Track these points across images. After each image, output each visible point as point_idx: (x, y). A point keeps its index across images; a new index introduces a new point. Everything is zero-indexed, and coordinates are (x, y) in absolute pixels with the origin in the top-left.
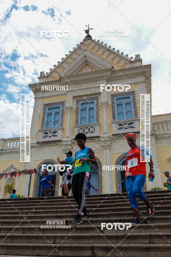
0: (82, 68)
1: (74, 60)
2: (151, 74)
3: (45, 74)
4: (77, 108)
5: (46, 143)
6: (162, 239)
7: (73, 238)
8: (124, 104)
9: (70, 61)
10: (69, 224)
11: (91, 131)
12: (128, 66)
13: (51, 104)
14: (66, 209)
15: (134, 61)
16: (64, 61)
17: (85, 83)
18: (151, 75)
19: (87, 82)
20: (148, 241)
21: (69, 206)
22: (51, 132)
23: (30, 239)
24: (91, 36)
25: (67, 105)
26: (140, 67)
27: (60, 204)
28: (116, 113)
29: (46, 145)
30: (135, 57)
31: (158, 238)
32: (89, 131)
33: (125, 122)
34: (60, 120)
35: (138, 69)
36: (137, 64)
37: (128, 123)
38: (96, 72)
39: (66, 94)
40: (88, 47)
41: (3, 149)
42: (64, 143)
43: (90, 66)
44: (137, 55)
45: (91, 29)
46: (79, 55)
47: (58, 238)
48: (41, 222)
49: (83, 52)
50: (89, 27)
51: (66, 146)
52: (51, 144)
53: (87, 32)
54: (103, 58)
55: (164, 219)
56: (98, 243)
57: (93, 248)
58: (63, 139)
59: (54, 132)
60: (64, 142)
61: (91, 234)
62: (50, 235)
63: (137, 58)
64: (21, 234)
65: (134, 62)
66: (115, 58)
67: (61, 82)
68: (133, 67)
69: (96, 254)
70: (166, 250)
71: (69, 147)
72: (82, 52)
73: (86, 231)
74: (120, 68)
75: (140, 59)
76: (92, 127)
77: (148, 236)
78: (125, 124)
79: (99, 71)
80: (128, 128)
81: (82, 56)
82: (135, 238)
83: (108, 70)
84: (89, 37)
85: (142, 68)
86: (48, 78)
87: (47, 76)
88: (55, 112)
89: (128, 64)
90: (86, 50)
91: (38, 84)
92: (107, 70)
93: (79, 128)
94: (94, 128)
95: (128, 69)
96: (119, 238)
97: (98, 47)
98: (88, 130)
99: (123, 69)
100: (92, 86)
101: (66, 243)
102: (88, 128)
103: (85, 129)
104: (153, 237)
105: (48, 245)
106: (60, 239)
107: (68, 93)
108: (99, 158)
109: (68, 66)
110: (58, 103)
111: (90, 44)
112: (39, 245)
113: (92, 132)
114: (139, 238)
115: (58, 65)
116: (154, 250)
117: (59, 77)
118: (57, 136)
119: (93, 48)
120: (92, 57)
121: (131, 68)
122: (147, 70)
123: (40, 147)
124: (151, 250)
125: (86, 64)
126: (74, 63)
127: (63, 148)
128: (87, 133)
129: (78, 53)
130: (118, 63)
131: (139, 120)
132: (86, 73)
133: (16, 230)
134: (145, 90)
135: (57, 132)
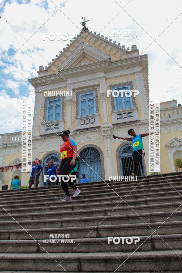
0: (81, 61)
1: (72, 53)
3: (44, 68)
4: (77, 100)
5: (49, 136)
6: (161, 217)
9: (67, 54)
10: (74, 209)
11: (91, 122)
12: (125, 57)
13: (51, 97)
16: (62, 54)
17: (84, 76)
18: (148, 65)
19: (85, 75)
20: (149, 220)
22: (53, 125)
24: (87, 28)
25: (67, 98)
26: (136, 57)
28: (115, 103)
29: (49, 137)
30: (132, 48)
31: (158, 217)
32: (90, 122)
33: (124, 111)
34: (61, 113)
35: (135, 59)
36: (134, 55)
37: (127, 112)
38: (94, 64)
39: (66, 87)
40: (85, 39)
41: (7, 143)
43: (88, 58)
44: (133, 46)
45: (88, 21)
46: (77, 48)
47: (64, 222)
49: (81, 45)
50: (85, 19)
52: (53, 136)
53: (83, 24)
54: (100, 50)
55: (163, 200)
56: (102, 224)
57: (97, 229)
59: (56, 125)
61: (95, 217)
62: (57, 219)
63: (134, 49)
64: (30, 220)
65: (130, 52)
66: (112, 49)
67: (60, 75)
68: (129, 57)
69: (101, 235)
70: (166, 227)
72: (79, 44)
73: (91, 215)
74: (117, 60)
75: (136, 49)
76: (93, 118)
77: (149, 216)
78: (124, 113)
79: (97, 63)
80: (127, 117)
81: (80, 48)
82: (137, 218)
83: (106, 61)
84: (85, 29)
85: (139, 59)
86: (47, 72)
87: (47, 70)
88: (55, 106)
89: (125, 54)
90: (83, 42)
91: (38, 78)
92: (104, 61)
93: (80, 120)
94: (94, 119)
95: (125, 60)
96: (122, 219)
97: (95, 39)
98: (89, 121)
99: (121, 60)
100: (91, 78)
101: (72, 226)
102: (89, 119)
103: (86, 120)
104: (154, 216)
105: (55, 229)
106: (68, 223)
107: (68, 86)
108: (100, 148)
109: (67, 60)
111: (87, 36)
112: (47, 229)
113: (93, 123)
115: (56, 58)
117: (58, 70)
118: (59, 128)
119: (89, 41)
120: (89, 49)
121: (128, 59)
122: (143, 60)
123: (43, 140)
125: (83, 57)
126: (72, 56)
128: (88, 124)
129: (76, 46)
130: (115, 54)
131: (137, 109)
132: (85, 66)
133: (25, 217)
134: (142, 80)
135: (59, 124)
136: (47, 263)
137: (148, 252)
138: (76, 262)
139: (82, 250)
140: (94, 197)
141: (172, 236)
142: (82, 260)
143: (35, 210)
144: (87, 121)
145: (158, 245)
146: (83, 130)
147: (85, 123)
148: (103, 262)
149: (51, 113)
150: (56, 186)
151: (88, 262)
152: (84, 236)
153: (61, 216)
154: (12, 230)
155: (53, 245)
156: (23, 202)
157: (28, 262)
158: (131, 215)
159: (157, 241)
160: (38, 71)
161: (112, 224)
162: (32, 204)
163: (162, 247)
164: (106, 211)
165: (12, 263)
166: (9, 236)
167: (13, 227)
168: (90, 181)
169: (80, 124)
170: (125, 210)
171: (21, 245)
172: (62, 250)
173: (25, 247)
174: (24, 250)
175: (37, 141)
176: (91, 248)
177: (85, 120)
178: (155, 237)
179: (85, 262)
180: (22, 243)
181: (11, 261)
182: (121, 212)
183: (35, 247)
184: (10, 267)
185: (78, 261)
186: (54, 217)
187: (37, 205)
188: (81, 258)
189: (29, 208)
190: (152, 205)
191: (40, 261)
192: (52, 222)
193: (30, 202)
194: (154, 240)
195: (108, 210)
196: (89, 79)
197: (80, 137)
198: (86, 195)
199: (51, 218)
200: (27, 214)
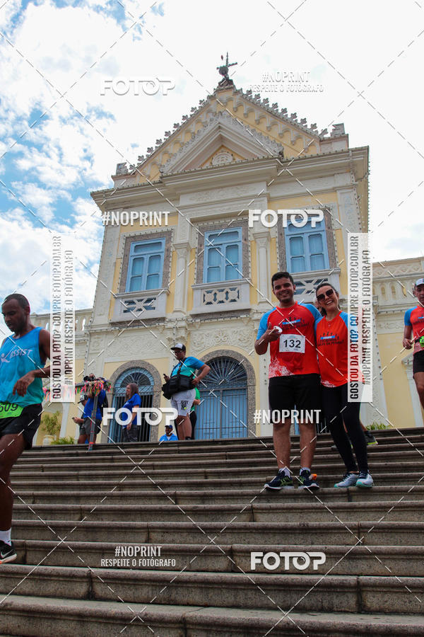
0: (213, 155)
1: (194, 136)
2: (369, 169)
3: (128, 167)
4: (201, 246)
5: (131, 325)
6: (384, 534)
7: (189, 531)
8: (305, 237)
9: (183, 138)
10: (180, 502)
11: (231, 297)
12: (316, 150)
13: (141, 236)
14: (173, 468)
15: (329, 139)
16: (171, 138)
17: (218, 190)
18: (368, 171)
19: (222, 187)
20: (353, 538)
21: (181, 462)
22: (141, 300)
23: (96, 532)
24: (231, 81)
25: (178, 239)
26: (342, 152)
27: (160, 458)
28: (289, 257)
29: (131, 328)
30: (334, 130)
32: (227, 298)
33: (307, 277)
34: (161, 274)
35: (339, 157)
36: (337, 147)
37: (316, 279)
38: (242, 163)
39: (176, 213)
40: (225, 106)
42: (170, 325)
43: (229, 150)
44: (337, 125)
45: (233, 64)
46: (205, 125)
47: (155, 530)
48: (118, 496)
49: (215, 118)
50: (227, 60)
51: (175, 330)
53: (223, 71)
54: (259, 132)
55: (389, 492)
56: (243, 542)
57: (231, 552)
58: (170, 316)
60: (170, 321)
62: (139, 523)
63: (337, 132)
64: (73, 521)
65: (330, 141)
66: (287, 131)
67: (164, 186)
68: (327, 152)
69: (239, 566)
71: (182, 333)
72: (211, 117)
73: (218, 517)
74: (296, 156)
75: (344, 133)
76: (234, 289)
77: (355, 529)
78: (308, 282)
79: (251, 161)
81: (213, 125)
82: (325, 531)
83: (271, 159)
84: (227, 83)
85: (348, 156)
86: (135, 177)
87: (133, 173)
88: (149, 256)
89: (317, 144)
90: (221, 113)
91: (113, 190)
92: (268, 159)
93: (204, 292)
94: (238, 292)
95: (316, 157)
96: (290, 531)
97: (248, 107)
98: (225, 296)
99: (305, 158)
100: (236, 196)
101: (173, 542)
102: (225, 291)
103: (217, 292)
104: (365, 530)
106: (161, 534)
108: (248, 359)
109: (180, 151)
110: (157, 233)
111: (230, 100)
113: (234, 301)
114: (333, 531)
115: (156, 147)
116: (366, 559)
117: (160, 175)
118: (154, 308)
119: (236, 110)
120: (234, 129)
121: (324, 155)
122: (359, 159)
123: (116, 333)
124: (360, 559)
125: (218, 147)
126: (194, 143)
127: (169, 334)
128: (222, 302)
129: (203, 120)
130: (293, 143)
131: (339, 273)
132: (221, 167)
133: (65, 512)
134: (354, 207)
135: (155, 299)
136: (110, 626)
137: (347, 615)
138: (177, 628)
139: (191, 601)
140: (226, 474)
141: (407, 581)
142: (190, 624)
143: (89, 497)
144: (221, 296)
145: (372, 600)
146: (211, 317)
147: (215, 300)
148: (240, 633)
149: (137, 273)
150: (140, 442)
151: (206, 630)
152: (198, 567)
153: (148, 516)
154: (34, 542)
155: (125, 582)
156: (62, 477)
157: (64, 620)
158: (313, 523)
159: (370, 591)
160: (114, 174)
161: (265, 543)
162: (82, 482)
163: (382, 606)
164: (254, 511)
165: (29, 620)
166: (25, 555)
167: (35, 534)
168: (221, 437)
169: (204, 301)
170: (297, 511)
171: (52, 578)
172: (146, 597)
173: (61, 582)
174: (58, 592)
175: (103, 337)
176: (214, 597)
177: (215, 294)
178: (366, 580)
179: (198, 629)
180: (55, 573)
181: (26, 614)
182: (289, 515)
183: (85, 584)
184: (23, 627)
185: (181, 625)
186: (133, 517)
187: (93, 487)
188: (188, 619)
189: (75, 492)
190: (362, 503)
191: (93, 620)
192: (125, 528)
193: (77, 477)
194: (364, 589)
195: (257, 509)
196: (230, 197)
197: (201, 332)
198: (208, 470)
199: (124, 518)
200: (69, 506)
